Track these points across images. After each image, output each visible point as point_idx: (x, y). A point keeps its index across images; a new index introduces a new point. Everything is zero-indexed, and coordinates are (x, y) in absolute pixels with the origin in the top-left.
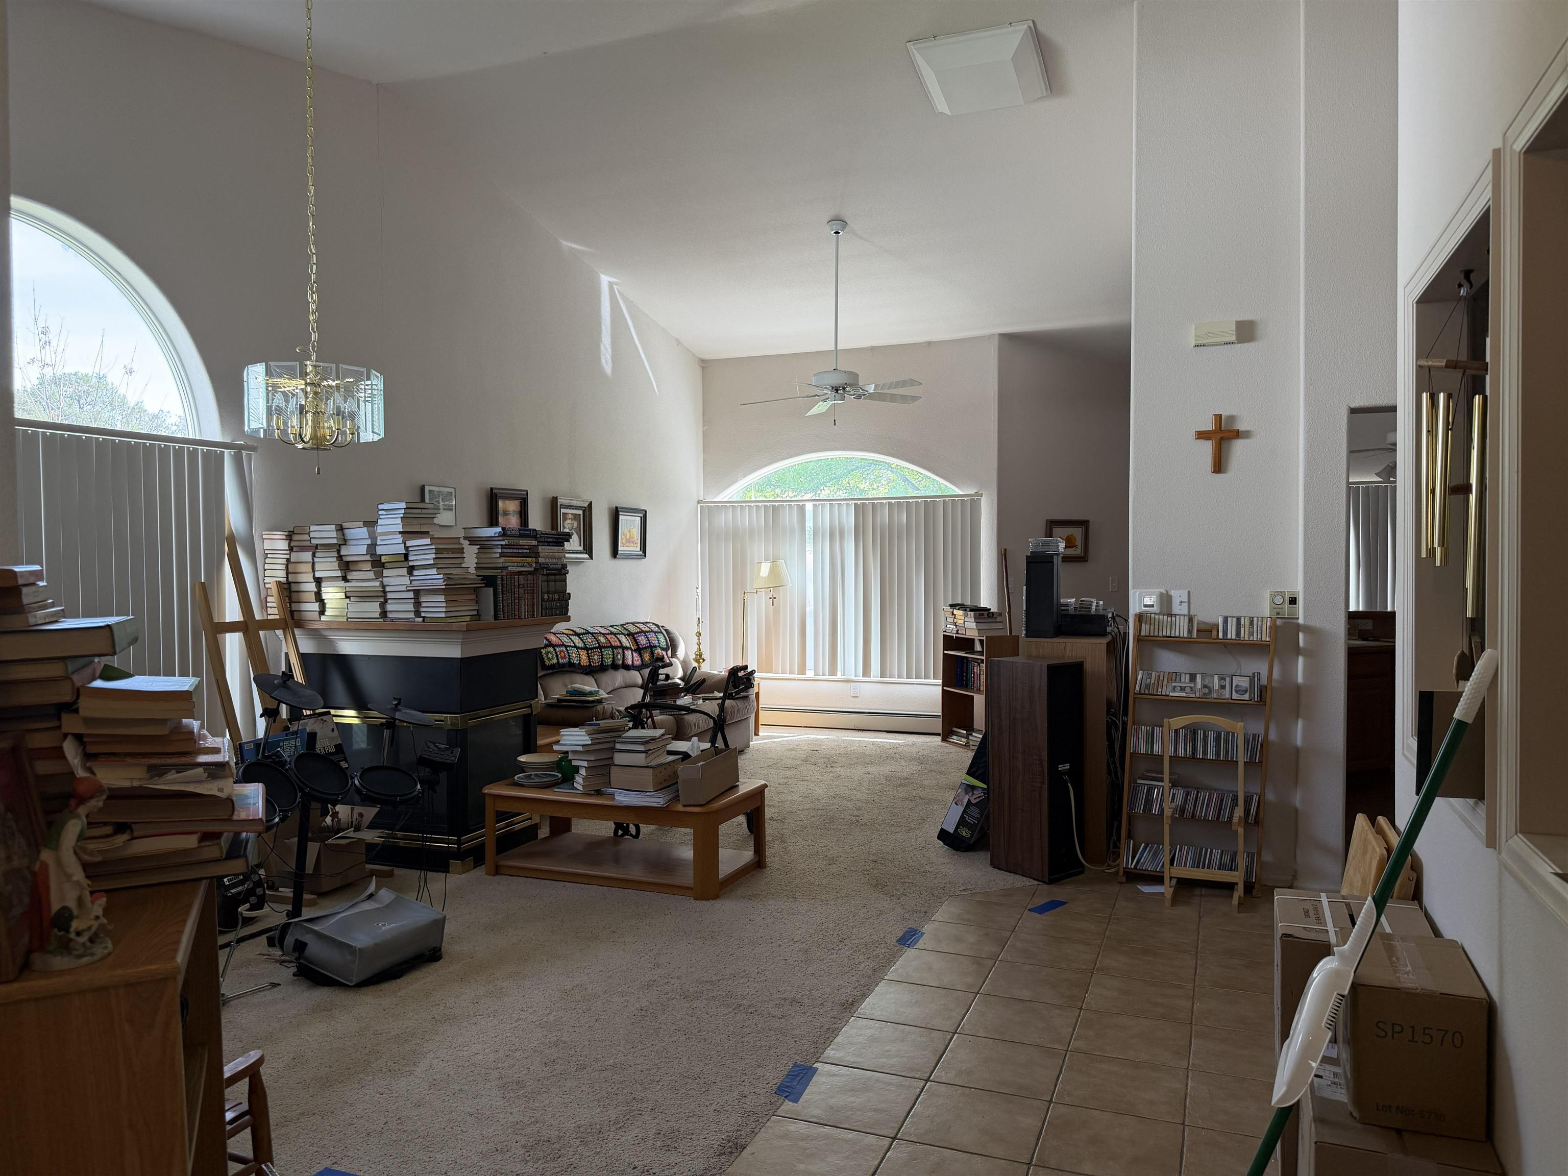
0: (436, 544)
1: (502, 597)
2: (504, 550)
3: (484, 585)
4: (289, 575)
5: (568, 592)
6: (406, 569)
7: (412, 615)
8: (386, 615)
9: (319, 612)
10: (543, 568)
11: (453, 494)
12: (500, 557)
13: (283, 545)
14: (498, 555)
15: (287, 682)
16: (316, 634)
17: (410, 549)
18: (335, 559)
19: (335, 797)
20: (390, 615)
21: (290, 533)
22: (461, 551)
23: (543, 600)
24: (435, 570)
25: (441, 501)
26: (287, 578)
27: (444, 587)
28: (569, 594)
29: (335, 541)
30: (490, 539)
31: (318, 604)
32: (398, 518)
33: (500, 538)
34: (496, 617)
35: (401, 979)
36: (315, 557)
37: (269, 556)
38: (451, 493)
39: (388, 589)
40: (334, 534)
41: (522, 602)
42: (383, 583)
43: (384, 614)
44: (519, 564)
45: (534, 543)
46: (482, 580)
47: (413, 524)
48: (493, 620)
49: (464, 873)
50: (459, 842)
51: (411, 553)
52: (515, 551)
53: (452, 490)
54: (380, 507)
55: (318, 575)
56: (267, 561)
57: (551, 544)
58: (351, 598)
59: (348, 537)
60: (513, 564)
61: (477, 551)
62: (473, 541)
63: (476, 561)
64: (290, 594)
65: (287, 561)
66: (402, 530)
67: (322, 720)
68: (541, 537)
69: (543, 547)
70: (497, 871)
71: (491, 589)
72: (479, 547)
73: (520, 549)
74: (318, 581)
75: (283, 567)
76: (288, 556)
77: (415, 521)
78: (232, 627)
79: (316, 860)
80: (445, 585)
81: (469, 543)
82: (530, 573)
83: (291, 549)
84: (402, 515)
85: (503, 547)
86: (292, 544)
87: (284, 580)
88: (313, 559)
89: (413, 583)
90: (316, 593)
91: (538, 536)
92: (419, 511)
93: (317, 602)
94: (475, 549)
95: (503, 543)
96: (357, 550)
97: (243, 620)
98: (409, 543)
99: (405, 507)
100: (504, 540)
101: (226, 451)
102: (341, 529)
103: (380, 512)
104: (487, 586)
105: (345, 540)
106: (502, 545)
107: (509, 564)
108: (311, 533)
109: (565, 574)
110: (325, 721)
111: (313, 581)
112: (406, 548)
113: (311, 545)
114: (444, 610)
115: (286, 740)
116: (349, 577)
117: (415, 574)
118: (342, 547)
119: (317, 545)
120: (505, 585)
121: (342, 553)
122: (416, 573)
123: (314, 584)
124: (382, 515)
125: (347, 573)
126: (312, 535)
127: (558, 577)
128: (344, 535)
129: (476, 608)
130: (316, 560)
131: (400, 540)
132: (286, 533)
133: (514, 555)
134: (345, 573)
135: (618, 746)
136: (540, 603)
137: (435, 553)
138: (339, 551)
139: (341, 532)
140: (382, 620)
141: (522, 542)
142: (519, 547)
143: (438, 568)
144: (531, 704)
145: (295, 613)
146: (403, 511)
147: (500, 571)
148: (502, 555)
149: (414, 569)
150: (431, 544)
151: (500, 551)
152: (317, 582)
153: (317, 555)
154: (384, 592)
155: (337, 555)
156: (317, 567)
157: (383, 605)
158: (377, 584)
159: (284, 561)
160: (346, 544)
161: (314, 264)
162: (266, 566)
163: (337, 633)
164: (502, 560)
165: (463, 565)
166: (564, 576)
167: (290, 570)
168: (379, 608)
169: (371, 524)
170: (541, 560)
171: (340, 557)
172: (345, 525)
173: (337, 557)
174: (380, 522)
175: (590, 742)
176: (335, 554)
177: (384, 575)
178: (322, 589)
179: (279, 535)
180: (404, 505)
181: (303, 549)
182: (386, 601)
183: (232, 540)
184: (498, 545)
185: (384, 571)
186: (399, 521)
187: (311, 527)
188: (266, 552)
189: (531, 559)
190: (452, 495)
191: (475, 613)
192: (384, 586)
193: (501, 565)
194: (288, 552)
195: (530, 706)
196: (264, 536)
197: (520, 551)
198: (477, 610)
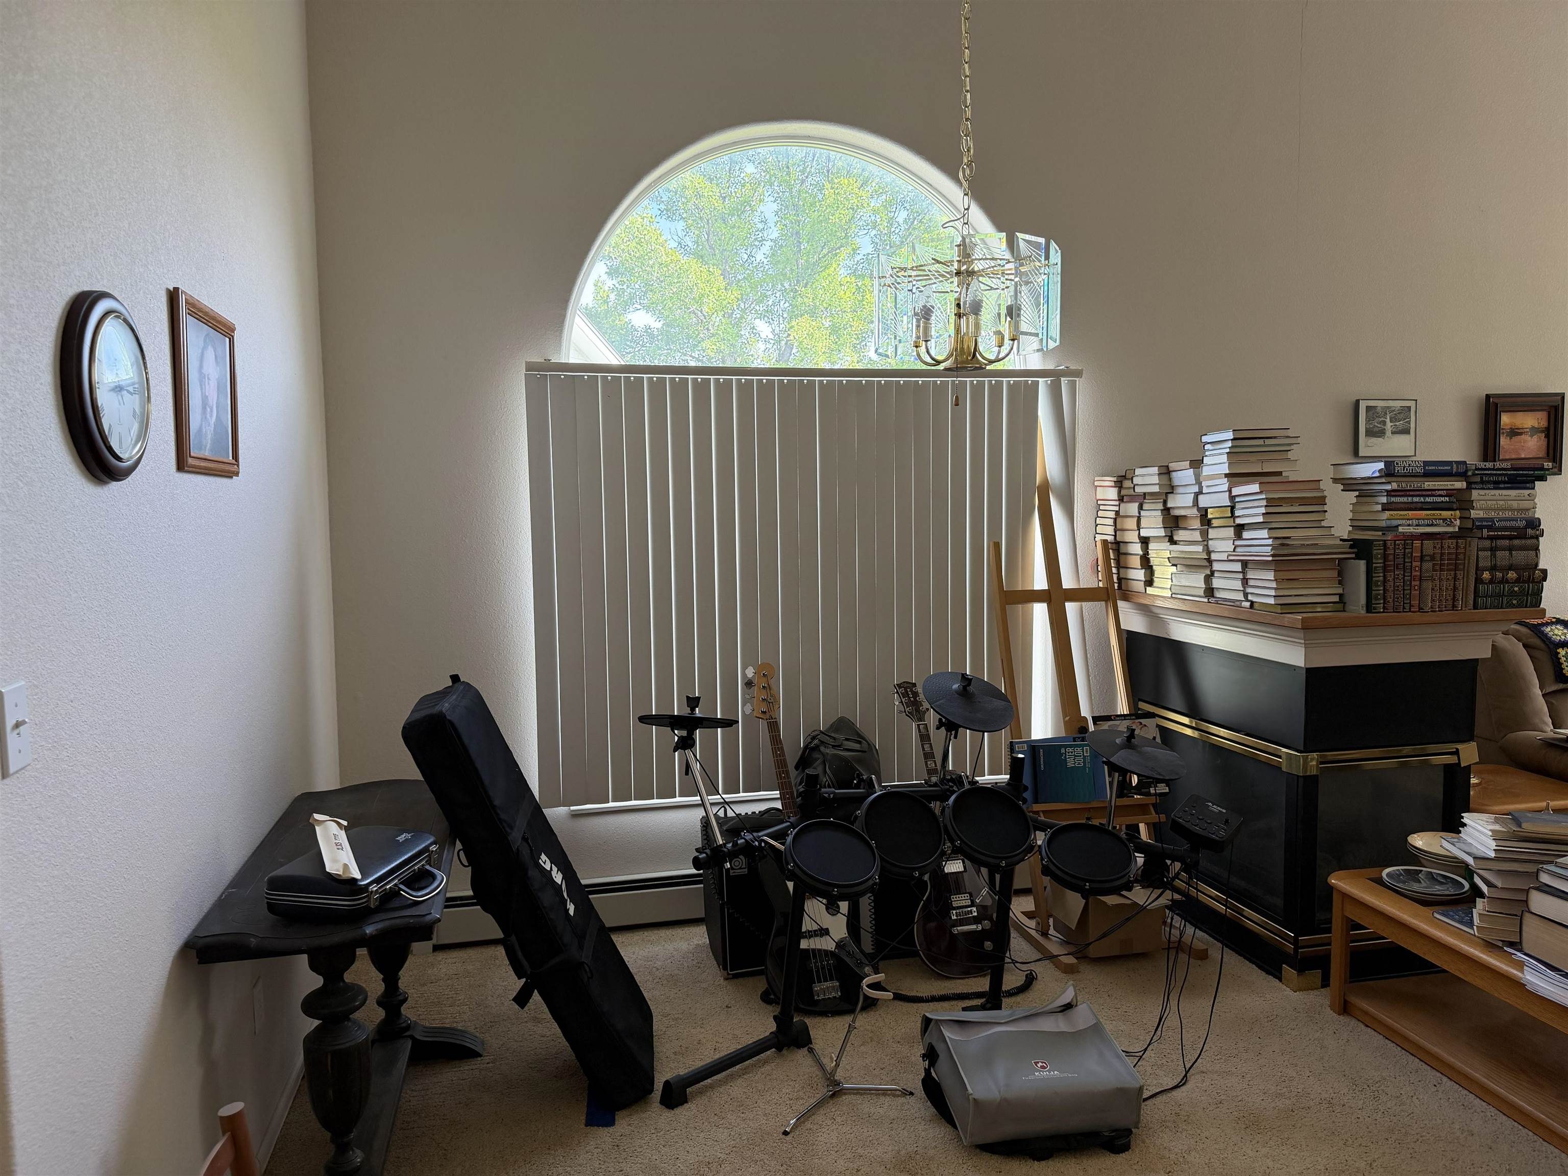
0: (1267, 492)
1: (1384, 576)
2: (1393, 499)
3: (1353, 556)
4: (1118, 532)
5: (1541, 566)
6: (1233, 528)
7: (1240, 597)
8: (1213, 593)
9: (1145, 582)
10: (1481, 528)
11: (1413, 410)
12: (1383, 510)
13: (1113, 494)
14: (1379, 507)
15: (968, 688)
16: (1146, 610)
17: (1237, 499)
18: (1159, 513)
19: (997, 861)
20: (1218, 594)
21: (1120, 479)
22: (1322, 501)
23: (1479, 581)
24: (1266, 531)
25: (1388, 420)
26: (1115, 536)
27: (1270, 558)
28: (1545, 572)
29: (1156, 489)
30: (1368, 481)
31: (1143, 571)
32: (1221, 454)
33: (1383, 480)
34: (1369, 608)
35: (1044, 1163)
36: (1142, 509)
37: (1101, 507)
38: (1409, 408)
39: (1214, 556)
40: (1156, 479)
41: (1428, 585)
42: (1208, 548)
43: (1210, 592)
44: (1422, 522)
45: (1461, 485)
46: (1351, 547)
47: (1248, 461)
48: (1363, 612)
49: (1300, 990)
50: (1295, 942)
51: (1238, 506)
52: (1416, 499)
53: (1412, 404)
54: (1205, 439)
55: (1144, 533)
56: (1100, 514)
57: (1502, 486)
58: (1178, 566)
59: (1176, 482)
60: (1408, 522)
61: (1355, 500)
62: (1348, 485)
63: (1351, 515)
64: (1118, 556)
65: (1116, 515)
66: (1227, 472)
67: (1141, 723)
68: (1474, 475)
69: (1482, 492)
70: (1345, 1009)
71: (1362, 564)
72: (1357, 493)
73: (1429, 496)
74: (1145, 541)
75: (1111, 522)
76: (1116, 508)
77: (1253, 458)
78: (1038, 596)
79: (1081, 914)
80: (1273, 556)
81: (1342, 487)
82: (1452, 536)
83: (1121, 499)
84: (1228, 450)
85: (1389, 493)
86: (1123, 492)
87: (1110, 538)
88: (1139, 513)
89: (1238, 549)
90: (1142, 557)
91: (1470, 473)
92: (1261, 442)
93: (1142, 569)
94: (1352, 496)
95: (1389, 487)
96: (1181, 502)
97: (1047, 588)
98: (1236, 491)
99: (1232, 437)
100: (1389, 483)
101: (1040, 380)
102: (1166, 472)
103: (1207, 447)
104: (1358, 557)
105: (1173, 487)
106: (1387, 491)
107: (1400, 522)
108: (1134, 479)
109: (1537, 538)
110: (1145, 725)
111: (1138, 541)
112: (1232, 498)
113: (1134, 493)
114: (1273, 593)
115: (1070, 746)
116: (1175, 538)
117: (1244, 537)
118: (1170, 495)
119: (1145, 494)
120: (1391, 557)
121: (1169, 505)
122: (1246, 535)
123: (1140, 544)
124: (1209, 450)
125: (1174, 532)
126: (1136, 480)
127: (1517, 542)
128: (1170, 479)
129: (1340, 591)
130: (1143, 513)
131: (1225, 487)
132: (1115, 479)
133: (1412, 506)
134: (1172, 531)
135: (1545, 878)
136: (1472, 586)
137: (1266, 506)
138: (1165, 502)
139: (1165, 477)
140: (1206, 600)
141: (1429, 484)
142: (1424, 493)
143: (1270, 529)
144: (1457, 749)
145: (1123, 580)
146: (1229, 444)
147: (1380, 533)
148: (1386, 508)
149: (1244, 529)
150: (1261, 492)
151: (1384, 500)
152: (1142, 543)
153: (1145, 507)
154: (1210, 561)
155: (1162, 508)
156: (1144, 523)
157: (1208, 579)
158: (1199, 548)
159: (1112, 515)
160: (1172, 493)
161: (967, 91)
162: (1099, 521)
163: (1168, 612)
164: (1387, 514)
165: (1324, 524)
166: (1534, 541)
167: (1118, 527)
168: (1203, 583)
169: (1197, 464)
170: (1474, 514)
171: (1166, 510)
172: (1172, 466)
173: (1162, 510)
174: (1206, 460)
175: (1493, 855)
176: (1161, 506)
177: (1210, 537)
178: (1150, 552)
179: (1109, 481)
180: (1230, 435)
181: (1133, 498)
182: (1212, 573)
183: (1044, 490)
184: (1381, 491)
185: (1210, 530)
186: (1224, 458)
187: (1136, 470)
188: (1099, 502)
189: (1449, 513)
190: (1410, 410)
191: (1336, 599)
192: (1209, 553)
193: (1383, 524)
194: (1117, 503)
195: (1457, 753)
196: (1096, 483)
197: (1428, 499)
198: (1341, 596)
